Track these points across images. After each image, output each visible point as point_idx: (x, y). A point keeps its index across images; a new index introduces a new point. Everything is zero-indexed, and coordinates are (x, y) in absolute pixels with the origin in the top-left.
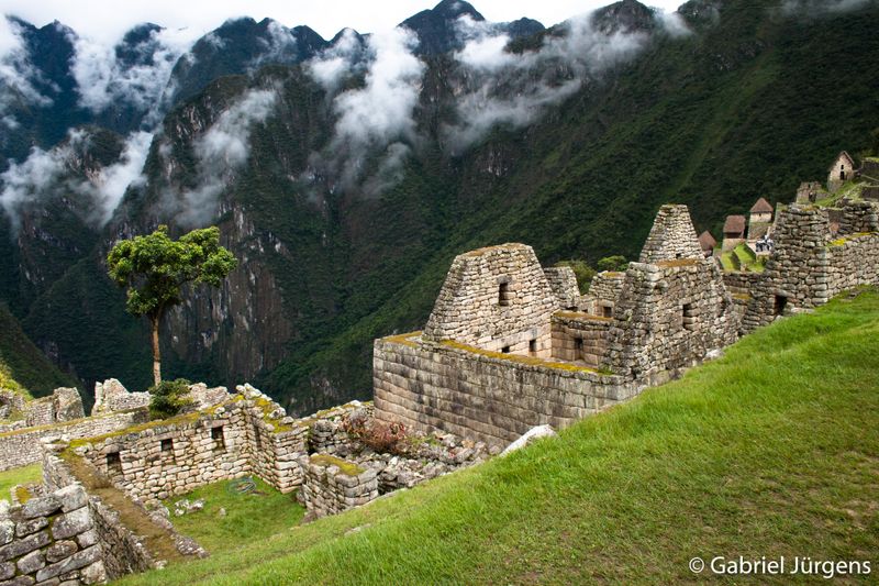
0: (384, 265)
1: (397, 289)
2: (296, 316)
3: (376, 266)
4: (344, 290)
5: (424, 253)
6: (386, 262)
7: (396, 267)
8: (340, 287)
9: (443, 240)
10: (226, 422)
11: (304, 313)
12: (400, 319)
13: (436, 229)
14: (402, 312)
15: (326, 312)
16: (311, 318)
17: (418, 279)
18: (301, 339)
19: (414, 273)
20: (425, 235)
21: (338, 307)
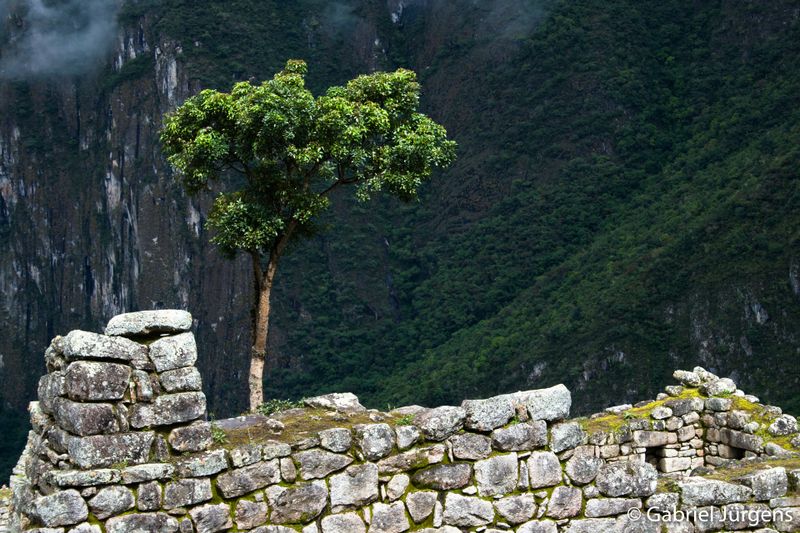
0: (516, 205)
1: (548, 264)
2: (294, 319)
3: (496, 205)
4: (415, 262)
5: (617, 179)
6: (521, 197)
7: (545, 210)
8: (405, 252)
9: (667, 147)
10: (672, 437)
11: (312, 311)
12: (553, 338)
13: (649, 119)
14: (558, 321)
15: (368, 311)
16: (332, 324)
17: (599, 241)
18: (306, 376)
19: (592, 228)
20: (621, 135)
21: (396, 301)
